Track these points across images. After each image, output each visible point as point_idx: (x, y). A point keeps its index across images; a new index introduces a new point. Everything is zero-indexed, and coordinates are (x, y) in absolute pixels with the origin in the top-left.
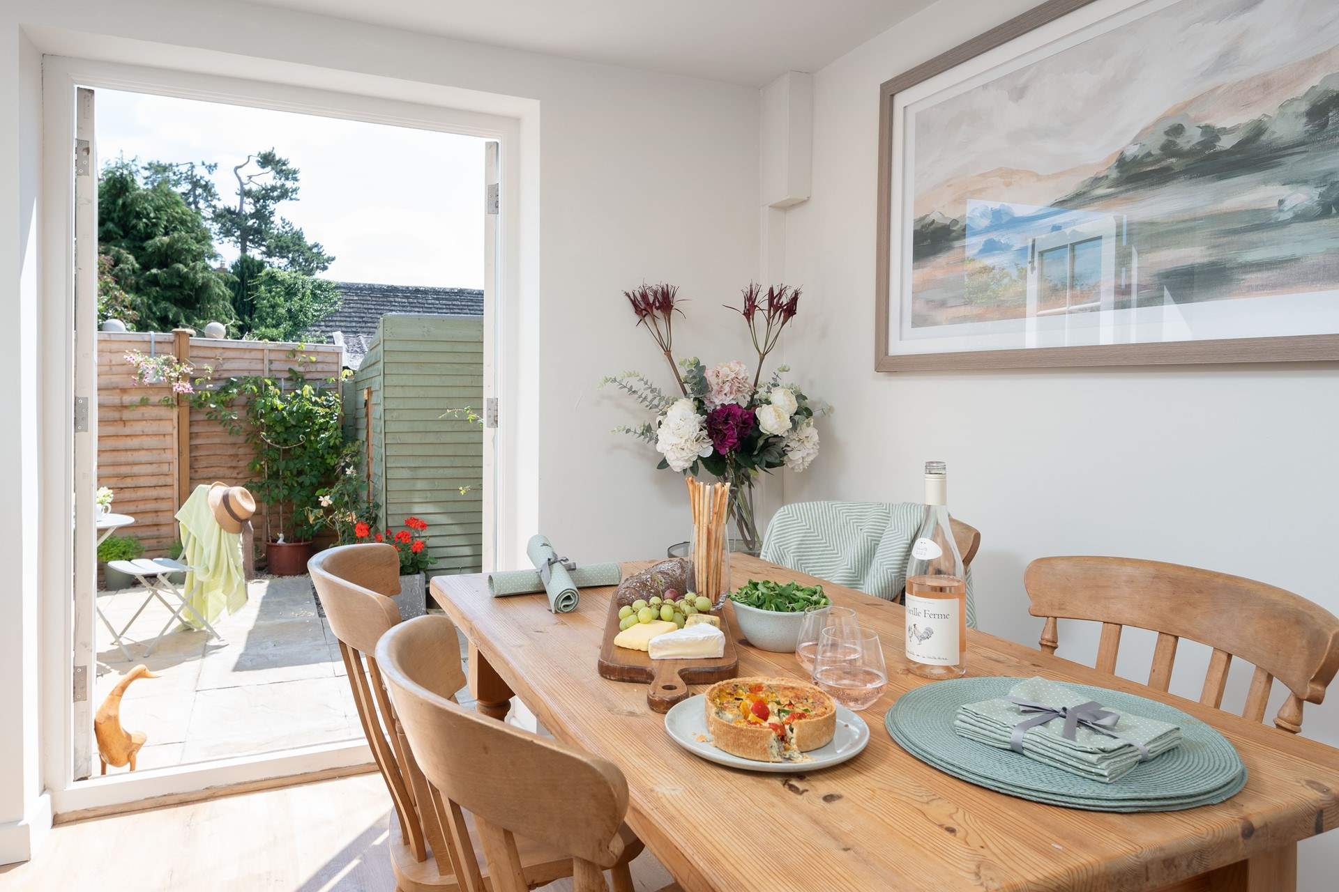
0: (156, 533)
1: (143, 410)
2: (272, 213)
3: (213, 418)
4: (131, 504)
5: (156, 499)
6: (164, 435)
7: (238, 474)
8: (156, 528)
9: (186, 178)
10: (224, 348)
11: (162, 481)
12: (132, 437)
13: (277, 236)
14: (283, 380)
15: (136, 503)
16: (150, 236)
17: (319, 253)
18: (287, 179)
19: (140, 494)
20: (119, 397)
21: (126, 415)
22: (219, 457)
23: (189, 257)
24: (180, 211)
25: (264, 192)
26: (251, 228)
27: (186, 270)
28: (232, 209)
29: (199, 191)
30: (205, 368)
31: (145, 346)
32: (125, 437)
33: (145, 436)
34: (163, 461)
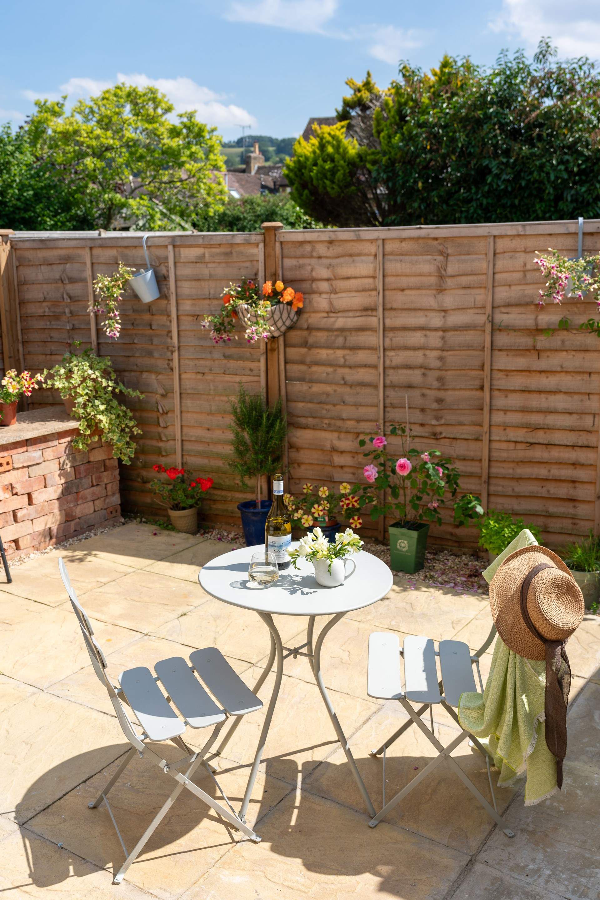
0: (571, 511)
1: (564, 335)
4: (543, 466)
5: (574, 464)
6: (590, 374)
8: (571, 504)
12: (549, 375)
15: (548, 466)
19: (555, 453)
20: (533, 317)
21: (542, 341)
31: (568, 242)
32: (538, 374)
33: (563, 374)
34: (586, 411)
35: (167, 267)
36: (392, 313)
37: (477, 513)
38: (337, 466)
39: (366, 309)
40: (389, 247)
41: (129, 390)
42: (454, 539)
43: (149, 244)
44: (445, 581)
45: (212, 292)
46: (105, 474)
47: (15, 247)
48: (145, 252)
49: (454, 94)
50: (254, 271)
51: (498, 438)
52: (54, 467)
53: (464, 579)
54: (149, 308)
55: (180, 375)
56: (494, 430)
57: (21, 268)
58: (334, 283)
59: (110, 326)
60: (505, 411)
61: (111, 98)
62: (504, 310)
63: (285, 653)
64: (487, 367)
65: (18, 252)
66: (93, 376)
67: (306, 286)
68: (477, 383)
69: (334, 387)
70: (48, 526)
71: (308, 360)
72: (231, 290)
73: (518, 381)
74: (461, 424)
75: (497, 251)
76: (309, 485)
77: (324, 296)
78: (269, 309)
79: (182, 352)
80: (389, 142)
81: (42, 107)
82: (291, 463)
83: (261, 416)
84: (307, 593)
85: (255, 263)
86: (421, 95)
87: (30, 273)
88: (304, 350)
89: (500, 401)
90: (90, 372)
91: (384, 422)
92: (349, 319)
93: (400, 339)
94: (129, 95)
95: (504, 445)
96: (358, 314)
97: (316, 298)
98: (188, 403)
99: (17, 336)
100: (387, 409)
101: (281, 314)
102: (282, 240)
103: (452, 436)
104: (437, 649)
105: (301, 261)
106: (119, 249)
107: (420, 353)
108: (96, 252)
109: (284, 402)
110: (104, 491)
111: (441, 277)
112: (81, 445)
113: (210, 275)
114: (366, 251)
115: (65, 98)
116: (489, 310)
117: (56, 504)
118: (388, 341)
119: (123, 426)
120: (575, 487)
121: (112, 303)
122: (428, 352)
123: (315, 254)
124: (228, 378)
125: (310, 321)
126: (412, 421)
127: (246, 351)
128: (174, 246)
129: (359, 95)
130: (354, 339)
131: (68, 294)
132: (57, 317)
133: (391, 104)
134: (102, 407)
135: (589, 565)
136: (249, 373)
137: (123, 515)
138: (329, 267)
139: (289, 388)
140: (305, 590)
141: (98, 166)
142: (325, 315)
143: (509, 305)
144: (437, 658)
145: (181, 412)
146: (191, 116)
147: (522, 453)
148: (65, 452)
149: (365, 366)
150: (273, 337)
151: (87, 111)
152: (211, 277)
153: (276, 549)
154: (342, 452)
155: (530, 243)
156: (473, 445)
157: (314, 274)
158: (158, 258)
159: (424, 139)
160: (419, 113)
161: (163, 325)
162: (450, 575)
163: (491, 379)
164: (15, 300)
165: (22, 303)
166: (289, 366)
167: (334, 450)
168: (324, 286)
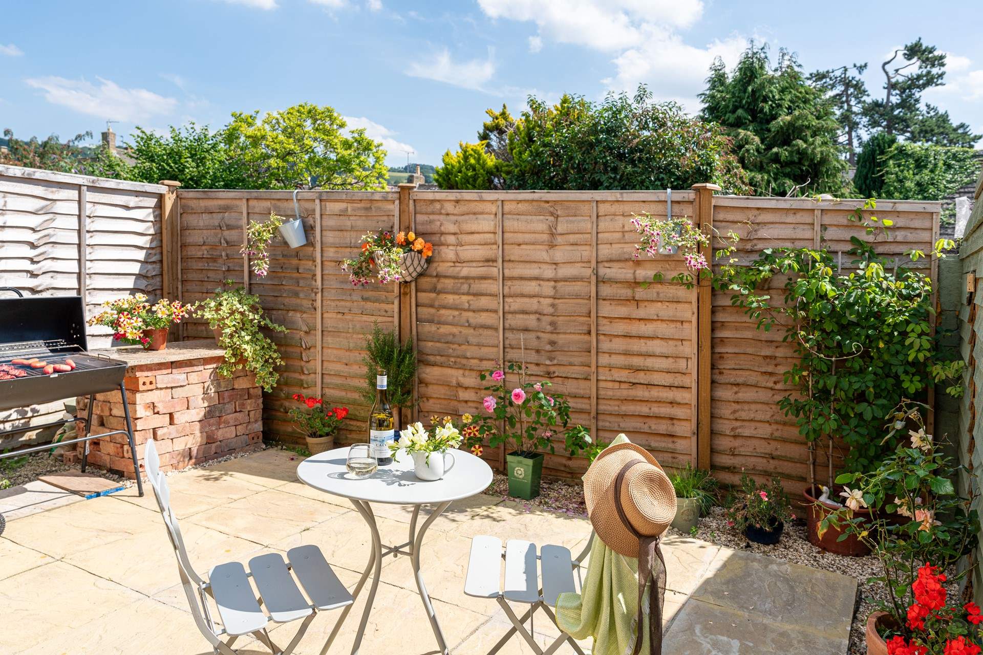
0: (671, 445)
1: (659, 287)
2: (917, 101)
3: (738, 303)
4: (644, 404)
5: (671, 403)
6: (682, 322)
7: (775, 383)
8: (671, 440)
9: (840, 81)
10: (758, 209)
11: (679, 380)
12: (647, 322)
13: (922, 121)
14: (840, 253)
15: (649, 405)
16: (774, 117)
17: (965, 133)
18: (933, 66)
19: (655, 393)
20: (632, 271)
21: (640, 293)
22: (751, 357)
23: (809, 133)
24: (803, 91)
25: (910, 82)
26: (897, 117)
27: (805, 146)
28: (880, 101)
29: (851, 90)
30: (729, 234)
31: (660, 208)
32: (638, 322)
33: (660, 322)
34: (680, 355)
35: (314, 218)
36: (511, 265)
37: (586, 442)
38: (462, 401)
39: (488, 261)
40: (507, 207)
41: (275, 325)
42: (567, 470)
43: (299, 198)
44: (558, 507)
45: (353, 241)
46: (249, 401)
47: (180, 196)
48: (295, 205)
49: (571, 123)
50: (391, 224)
51: (604, 378)
52: (198, 390)
53: (576, 506)
54: (297, 254)
55: (322, 314)
56: (600, 370)
57: (184, 215)
58: (460, 236)
59: (258, 265)
60: (610, 354)
61: (295, 113)
62: (607, 265)
63: (384, 551)
64: (593, 314)
65: (183, 201)
66: (242, 310)
67: (435, 238)
68: (585, 328)
69: (459, 329)
70: (188, 446)
71: (437, 304)
72: (369, 237)
73: (620, 328)
74: (571, 364)
75: (600, 214)
76: (436, 417)
77: (451, 248)
78: (402, 255)
79: (325, 294)
80: (520, 157)
81: (238, 117)
82: (421, 397)
83: (393, 352)
84: (405, 485)
85: (391, 217)
86: (546, 123)
87: (192, 220)
88: (433, 295)
89: (605, 345)
90: (239, 306)
91: (504, 361)
92: (472, 269)
93: (518, 287)
94: (310, 112)
95: (610, 385)
96: (480, 265)
97: (444, 249)
98: (329, 339)
99: (177, 275)
100: (507, 350)
101: (413, 261)
102: (415, 198)
103: (564, 376)
104: (539, 553)
105: (432, 217)
106: (273, 202)
107: (535, 300)
108: (251, 203)
109: (415, 341)
110: (247, 418)
111: (552, 234)
112: (225, 372)
113: (352, 227)
114: (488, 210)
115: (257, 112)
116: (593, 264)
117: (198, 425)
118: (506, 290)
119: (267, 357)
120: (673, 424)
121: (262, 246)
122: (542, 300)
123: (443, 211)
124: (365, 318)
125: (439, 269)
126: (528, 361)
127: (383, 294)
128: (321, 200)
129: (496, 121)
130: (478, 286)
131: (225, 239)
132: (214, 259)
133: (522, 129)
134: (247, 338)
135: (687, 492)
136: (384, 313)
137: (265, 443)
138: (455, 222)
139: (420, 328)
140: (403, 482)
141: (281, 165)
142: (452, 264)
143: (611, 261)
144: (539, 562)
145: (322, 348)
146: (361, 133)
147: (625, 392)
148: (210, 378)
149: (487, 310)
150: (406, 282)
151: (274, 121)
152: (353, 229)
153: (378, 443)
154: (466, 388)
155: (626, 208)
156: (583, 384)
157: (442, 228)
158: (307, 210)
159: (548, 155)
160: (544, 136)
161: (310, 270)
162: (563, 502)
163: (597, 325)
164: (177, 243)
165: (184, 246)
166: (419, 309)
167: (459, 385)
168: (451, 239)
